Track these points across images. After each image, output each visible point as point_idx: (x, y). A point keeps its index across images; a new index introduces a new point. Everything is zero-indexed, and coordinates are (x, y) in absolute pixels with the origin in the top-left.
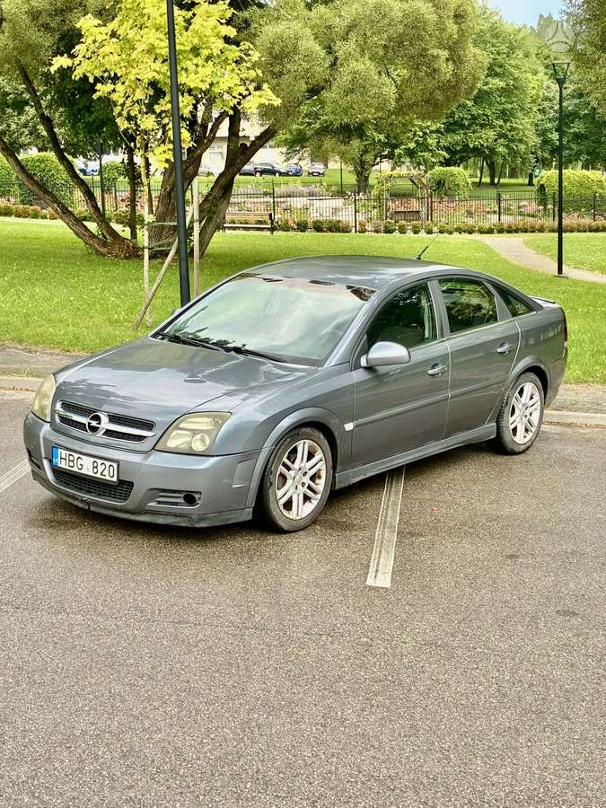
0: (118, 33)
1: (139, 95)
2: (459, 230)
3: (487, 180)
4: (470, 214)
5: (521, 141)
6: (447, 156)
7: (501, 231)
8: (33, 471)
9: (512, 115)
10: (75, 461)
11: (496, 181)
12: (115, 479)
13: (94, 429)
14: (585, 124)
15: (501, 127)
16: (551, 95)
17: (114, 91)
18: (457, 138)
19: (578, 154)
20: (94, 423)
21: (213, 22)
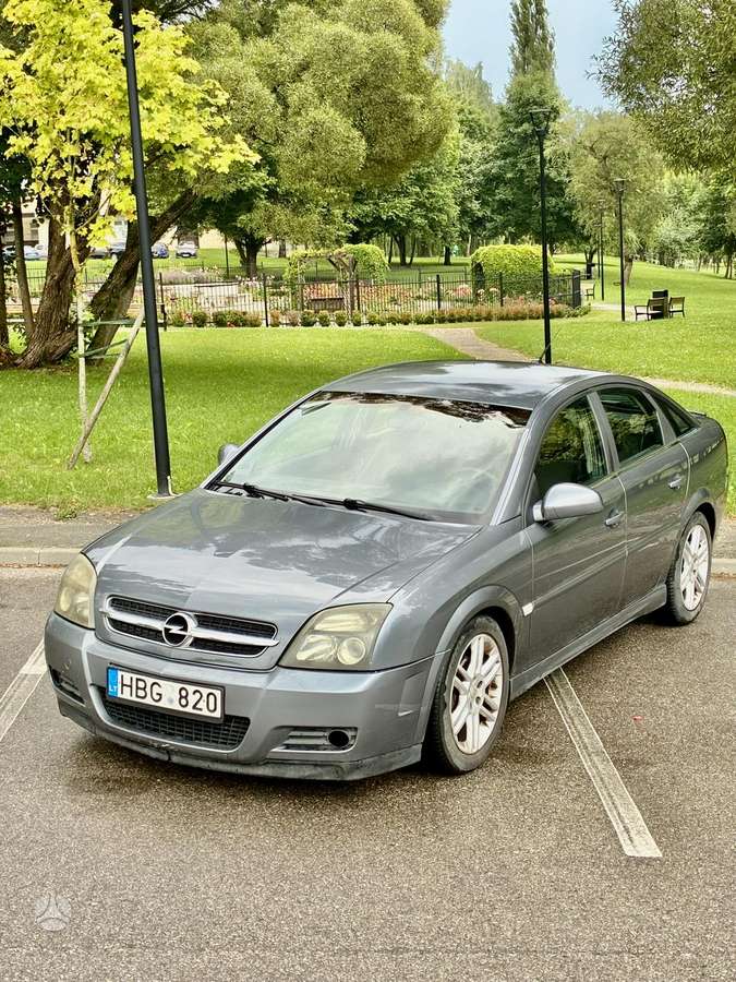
0: (33, 68)
1: (69, 150)
2: (393, 321)
3: (397, 259)
4: (394, 300)
5: (440, 210)
6: (356, 229)
7: (442, 320)
8: (61, 703)
9: (429, 180)
10: (148, 690)
11: (408, 260)
12: (218, 714)
13: (176, 639)
14: (512, 189)
15: (417, 194)
16: (469, 156)
17: (32, 146)
18: (367, 208)
19: (505, 226)
20: (175, 630)
21: (168, 52)
